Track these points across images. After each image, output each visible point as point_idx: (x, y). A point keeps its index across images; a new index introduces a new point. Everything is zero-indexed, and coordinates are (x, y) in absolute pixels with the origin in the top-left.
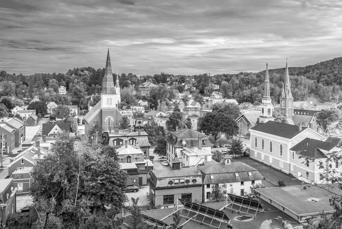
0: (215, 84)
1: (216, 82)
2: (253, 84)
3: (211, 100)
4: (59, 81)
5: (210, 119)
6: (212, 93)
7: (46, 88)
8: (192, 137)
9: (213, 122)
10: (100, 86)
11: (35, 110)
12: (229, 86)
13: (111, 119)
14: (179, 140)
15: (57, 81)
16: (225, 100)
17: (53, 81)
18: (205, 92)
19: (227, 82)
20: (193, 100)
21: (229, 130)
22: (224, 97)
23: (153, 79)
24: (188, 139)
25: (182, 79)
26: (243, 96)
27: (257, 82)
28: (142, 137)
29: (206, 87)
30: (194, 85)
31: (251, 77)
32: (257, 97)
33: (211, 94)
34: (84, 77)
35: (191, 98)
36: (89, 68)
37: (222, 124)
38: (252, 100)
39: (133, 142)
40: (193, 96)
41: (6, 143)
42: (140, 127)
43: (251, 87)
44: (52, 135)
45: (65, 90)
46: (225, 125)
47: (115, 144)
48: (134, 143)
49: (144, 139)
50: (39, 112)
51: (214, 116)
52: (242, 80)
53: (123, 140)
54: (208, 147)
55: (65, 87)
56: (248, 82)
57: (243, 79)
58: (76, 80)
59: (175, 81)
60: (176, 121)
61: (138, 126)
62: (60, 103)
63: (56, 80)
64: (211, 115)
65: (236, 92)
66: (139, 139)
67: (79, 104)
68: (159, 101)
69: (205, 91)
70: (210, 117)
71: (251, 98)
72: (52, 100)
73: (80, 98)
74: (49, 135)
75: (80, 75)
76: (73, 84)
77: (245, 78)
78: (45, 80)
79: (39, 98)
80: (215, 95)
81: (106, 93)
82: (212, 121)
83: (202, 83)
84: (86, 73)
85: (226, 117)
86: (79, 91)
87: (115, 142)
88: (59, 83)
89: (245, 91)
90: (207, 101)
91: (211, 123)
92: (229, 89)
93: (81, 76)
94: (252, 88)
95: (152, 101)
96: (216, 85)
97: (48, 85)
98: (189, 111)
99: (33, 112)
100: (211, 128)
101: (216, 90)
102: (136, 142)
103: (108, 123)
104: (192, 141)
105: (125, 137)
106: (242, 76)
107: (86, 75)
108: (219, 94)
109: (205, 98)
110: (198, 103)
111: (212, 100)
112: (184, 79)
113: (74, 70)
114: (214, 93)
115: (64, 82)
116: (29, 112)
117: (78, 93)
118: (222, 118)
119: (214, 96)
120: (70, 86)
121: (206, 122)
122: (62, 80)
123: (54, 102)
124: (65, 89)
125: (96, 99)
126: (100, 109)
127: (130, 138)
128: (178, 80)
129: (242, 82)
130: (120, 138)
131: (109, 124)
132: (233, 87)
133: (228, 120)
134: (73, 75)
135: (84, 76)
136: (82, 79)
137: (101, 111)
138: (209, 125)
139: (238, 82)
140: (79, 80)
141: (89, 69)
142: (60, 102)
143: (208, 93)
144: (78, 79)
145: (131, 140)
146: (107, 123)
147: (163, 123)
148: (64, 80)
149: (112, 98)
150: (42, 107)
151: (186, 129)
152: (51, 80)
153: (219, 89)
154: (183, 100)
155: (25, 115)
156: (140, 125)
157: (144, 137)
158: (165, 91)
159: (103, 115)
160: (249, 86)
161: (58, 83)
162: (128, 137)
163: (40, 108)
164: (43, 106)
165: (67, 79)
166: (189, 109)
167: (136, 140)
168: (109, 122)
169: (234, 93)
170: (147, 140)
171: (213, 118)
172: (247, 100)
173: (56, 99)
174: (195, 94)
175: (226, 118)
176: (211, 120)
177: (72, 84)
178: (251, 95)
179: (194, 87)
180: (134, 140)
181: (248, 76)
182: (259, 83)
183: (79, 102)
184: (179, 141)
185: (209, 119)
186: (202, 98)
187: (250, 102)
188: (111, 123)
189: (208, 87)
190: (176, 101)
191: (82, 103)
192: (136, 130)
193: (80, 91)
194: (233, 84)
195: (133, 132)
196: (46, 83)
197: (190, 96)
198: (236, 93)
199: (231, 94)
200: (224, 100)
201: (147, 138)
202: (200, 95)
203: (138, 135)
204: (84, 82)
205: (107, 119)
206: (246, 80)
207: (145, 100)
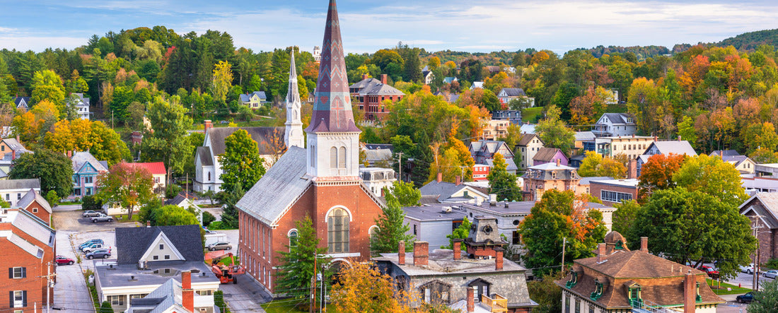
0: (607, 86)
1: (611, 81)
2: (743, 88)
3: (603, 144)
4: (66, 76)
5: (668, 216)
6: (597, 117)
7: (22, 101)
8: (657, 277)
9: (679, 225)
10: (205, 94)
11: (37, 180)
12: (659, 93)
13: (345, 214)
14: (616, 284)
15: (58, 77)
16: (653, 144)
17: (47, 78)
18: (575, 116)
19: (651, 81)
20: (540, 145)
21: (732, 250)
22: (643, 132)
23: (374, 66)
24: (644, 283)
25: (471, 68)
26: (710, 131)
27: (755, 80)
28: (507, 277)
29: (578, 99)
30: (529, 90)
31: (734, 64)
32: (760, 134)
33: (593, 121)
34: (145, 62)
35: (530, 137)
36: (157, 29)
37: (707, 230)
38: (739, 144)
39: (480, 291)
40: (538, 130)
41: (25, 292)
42: (488, 244)
43: (736, 99)
44: (149, 265)
45: (88, 108)
46: (718, 232)
47: (427, 300)
48: (484, 294)
49: (513, 284)
50: (49, 187)
51: (678, 205)
52: (703, 72)
53: (450, 286)
54: (708, 308)
55: (84, 96)
56: (723, 81)
57: (705, 70)
58: (122, 72)
59: (449, 75)
60: (559, 219)
61: (482, 240)
62: (105, 155)
63: (58, 72)
64: (672, 203)
65: (685, 117)
66: (498, 284)
67: (167, 158)
68: (435, 148)
69: (573, 111)
70: (667, 207)
71: (736, 134)
72: (80, 146)
73: (169, 138)
74: (142, 266)
75: (132, 55)
76: (113, 84)
77: (713, 67)
78: (17, 74)
79: (18, 137)
80: (609, 123)
81: (328, 129)
82: (674, 219)
83: (564, 82)
84: (151, 47)
85: (720, 206)
86: (169, 114)
87: (427, 292)
88: (65, 85)
89: (715, 114)
90: (590, 146)
91: (673, 227)
92: (661, 104)
93: (137, 59)
94: (741, 101)
95: (408, 147)
96: (609, 92)
97: (29, 92)
98: (544, 182)
99: (32, 186)
100: (673, 243)
101: (611, 108)
102: (491, 293)
103: (334, 229)
104: (657, 289)
105: (456, 278)
106: (702, 61)
107: (150, 53)
108: (623, 122)
109: (580, 137)
110: (558, 155)
111: (608, 145)
112: (480, 67)
113: (111, 39)
114: (605, 117)
115: (81, 80)
116: (18, 186)
117: (166, 120)
118: (707, 212)
119: (606, 127)
120: (105, 93)
121: (655, 223)
122: (76, 72)
123: (87, 153)
124: (88, 103)
125: (234, 142)
126: (309, 181)
127: (470, 279)
128: (459, 72)
129: (702, 81)
130: (441, 280)
131: (338, 232)
132: (671, 98)
133: (725, 216)
134: (111, 56)
135: (146, 57)
136: (140, 70)
137: (312, 187)
138: (665, 235)
139: (690, 80)
140: (132, 73)
141: (157, 33)
142: (107, 152)
143: (586, 119)
144: (128, 70)
145: (475, 287)
146: (331, 227)
147: (506, 227)
148: (82, 74)
149: (348, 146)
150: (59, 168)
151: (625, 250)
152: (38, 75)
153: (617, 103)
154: (508, 142)
155: (8, 195)
156: (490, 237)
157: (515, 277)
158: (443, 111)
159: (319, 202)
160: (730, 95)
161: (61, 82)
162: (465, 278)
163: (53, 174)
164: (61, 166)
165: (91, 71)
166: (547, 176)
167: (488, 284)
168: (338, 225)
169: (677, 119)
170: (525, 286)
171: (676, 211)
172: (721, 143)
173: (91, 141)
174: (546, 124)
175: (721, 212)
176: (671, 218)
177: (109, 86)
178: (738, 127)
179: (530, 95)
180: (485, 288)
181: (722, 60)
182: (761, 85)
183: (170, 152)
184: (618, 288)
185: (665, 215)
186: (570, 136)
187: (734, 151)
188: (343, 228)
189: (584, 98)
190: (485, 148)
191: (179, 156)
192: (477, 253)
193: (171, 116)
194: (671, 89)
195: (469, 260)
196: (20, 84)
197: (528, 129)
198: (687, 120)
199: (666, 122)
200: (648, 144)
201: (522, 280)
202: (562, 126)
203: (493, 269)
204: (149, 80)
205: (330, 213)
206: (717, 73)
207: (373, 142)
